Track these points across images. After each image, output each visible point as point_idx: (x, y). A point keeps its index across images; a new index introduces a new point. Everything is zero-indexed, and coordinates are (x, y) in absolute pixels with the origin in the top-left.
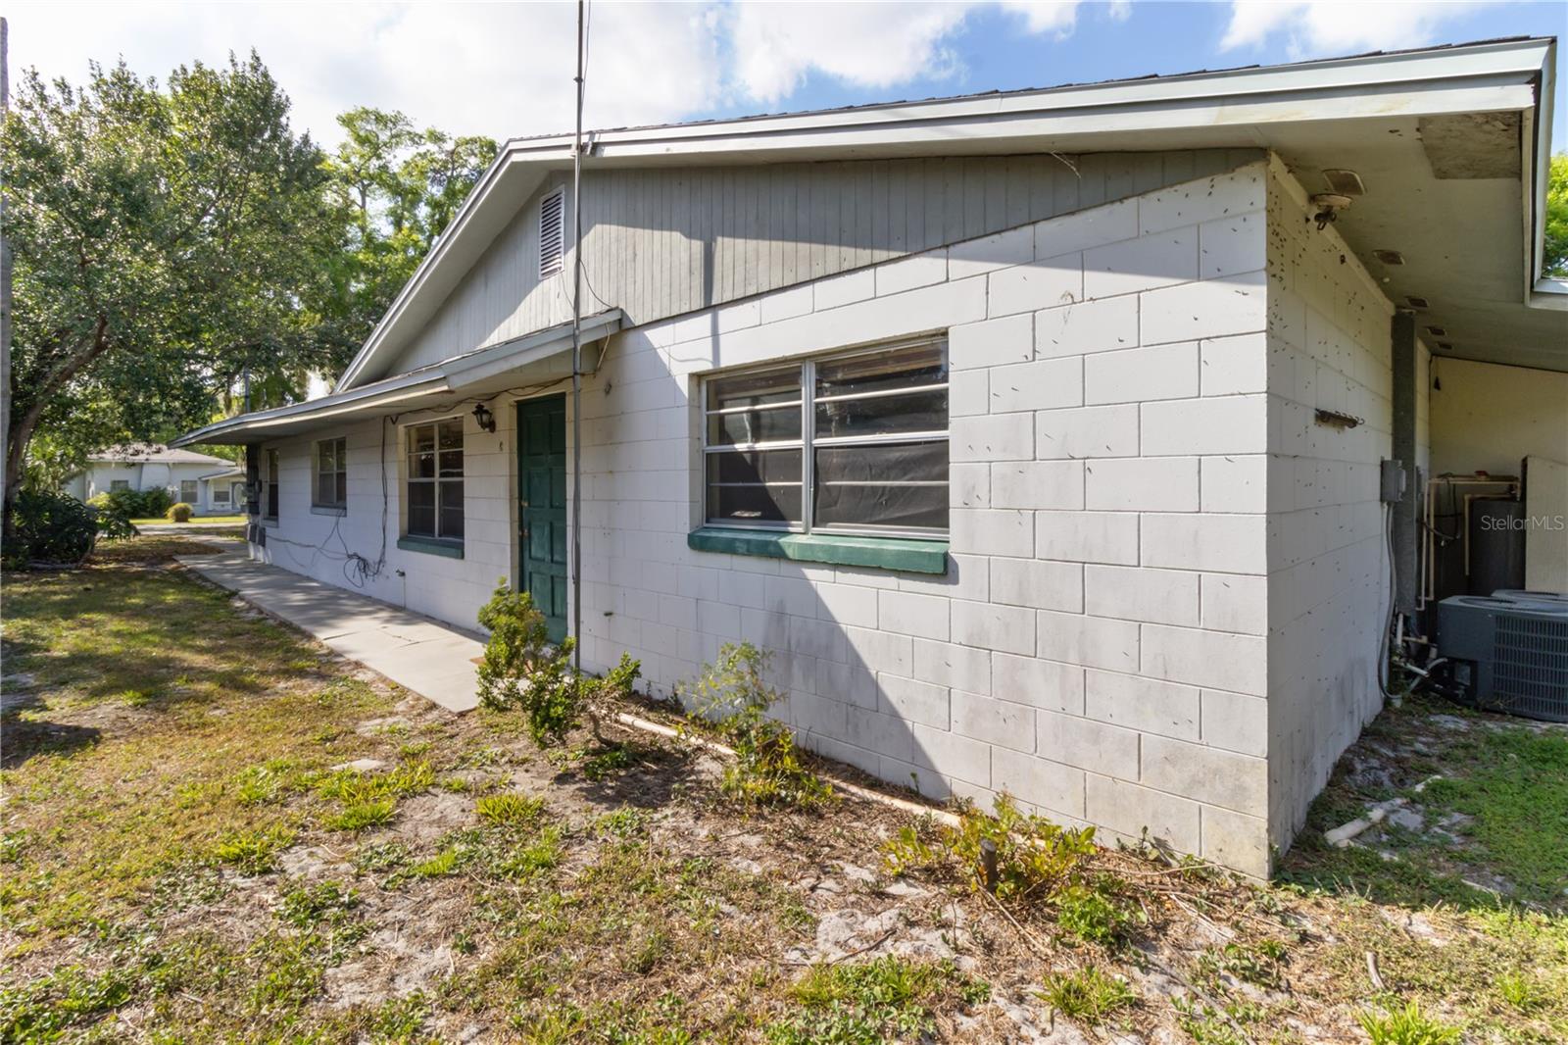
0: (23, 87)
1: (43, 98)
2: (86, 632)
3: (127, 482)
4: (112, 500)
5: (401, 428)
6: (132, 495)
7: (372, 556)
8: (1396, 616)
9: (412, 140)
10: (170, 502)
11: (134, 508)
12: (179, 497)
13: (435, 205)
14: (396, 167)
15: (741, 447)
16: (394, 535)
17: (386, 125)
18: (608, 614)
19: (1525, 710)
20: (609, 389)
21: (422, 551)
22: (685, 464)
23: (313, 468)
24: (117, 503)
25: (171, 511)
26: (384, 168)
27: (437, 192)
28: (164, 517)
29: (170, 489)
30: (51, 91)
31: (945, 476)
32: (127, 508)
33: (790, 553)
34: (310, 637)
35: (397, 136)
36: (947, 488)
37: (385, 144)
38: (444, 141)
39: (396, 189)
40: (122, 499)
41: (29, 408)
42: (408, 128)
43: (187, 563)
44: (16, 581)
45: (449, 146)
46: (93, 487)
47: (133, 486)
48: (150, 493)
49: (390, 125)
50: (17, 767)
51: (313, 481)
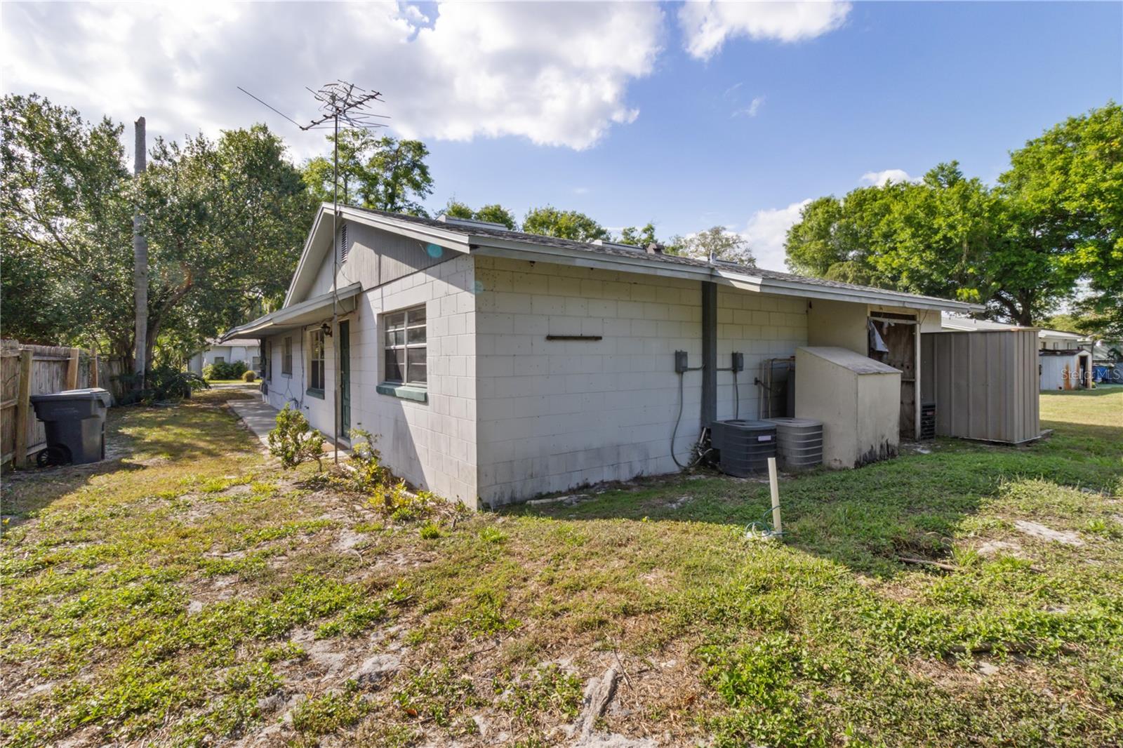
0: (156, 149)
1: (165, 153)
2: (163, 433)
3: (223, 358)
4: (215, 369)
5: (308, 333)
6: (226, 366)
7: (299, 399)
8: (703, 429)
9: (374, 145)
10: (246, 369)
11: (226, 374)
12: (251, 367)
13: (387, 184)
14: (364, 163)
15: (392, 347)
16: (306, 389)
17: (358, 138)
18: (359, 424)
19: (733, 472)
20: (359, 318)
21: (314, 396)
22: (376, 355)
23: (283, 352)
24: (218, 371)
25: (244, 375)
26: (357, 164)
27: (388, 175)
28: (241, 379)
29: (245, 362)
30: (169, 149)
31: (425, 361)
32: (223, 374)
33: (398, 394)
34: (256, 437)
35: (366, 143)
36: (425, 366)
37: (358, 149)
38: (393, 144)
39: (364, 176)
40: (220, 368)
41: (156, 321)
42: (372, 138)
43: (230, 403)
44: (147, 412)
45: (396, 147)
46: (205, 362)
47: (226, 360)
48: (235, 365)
49: (361, 137)
50: (113, 473)
51: (283, 359)
